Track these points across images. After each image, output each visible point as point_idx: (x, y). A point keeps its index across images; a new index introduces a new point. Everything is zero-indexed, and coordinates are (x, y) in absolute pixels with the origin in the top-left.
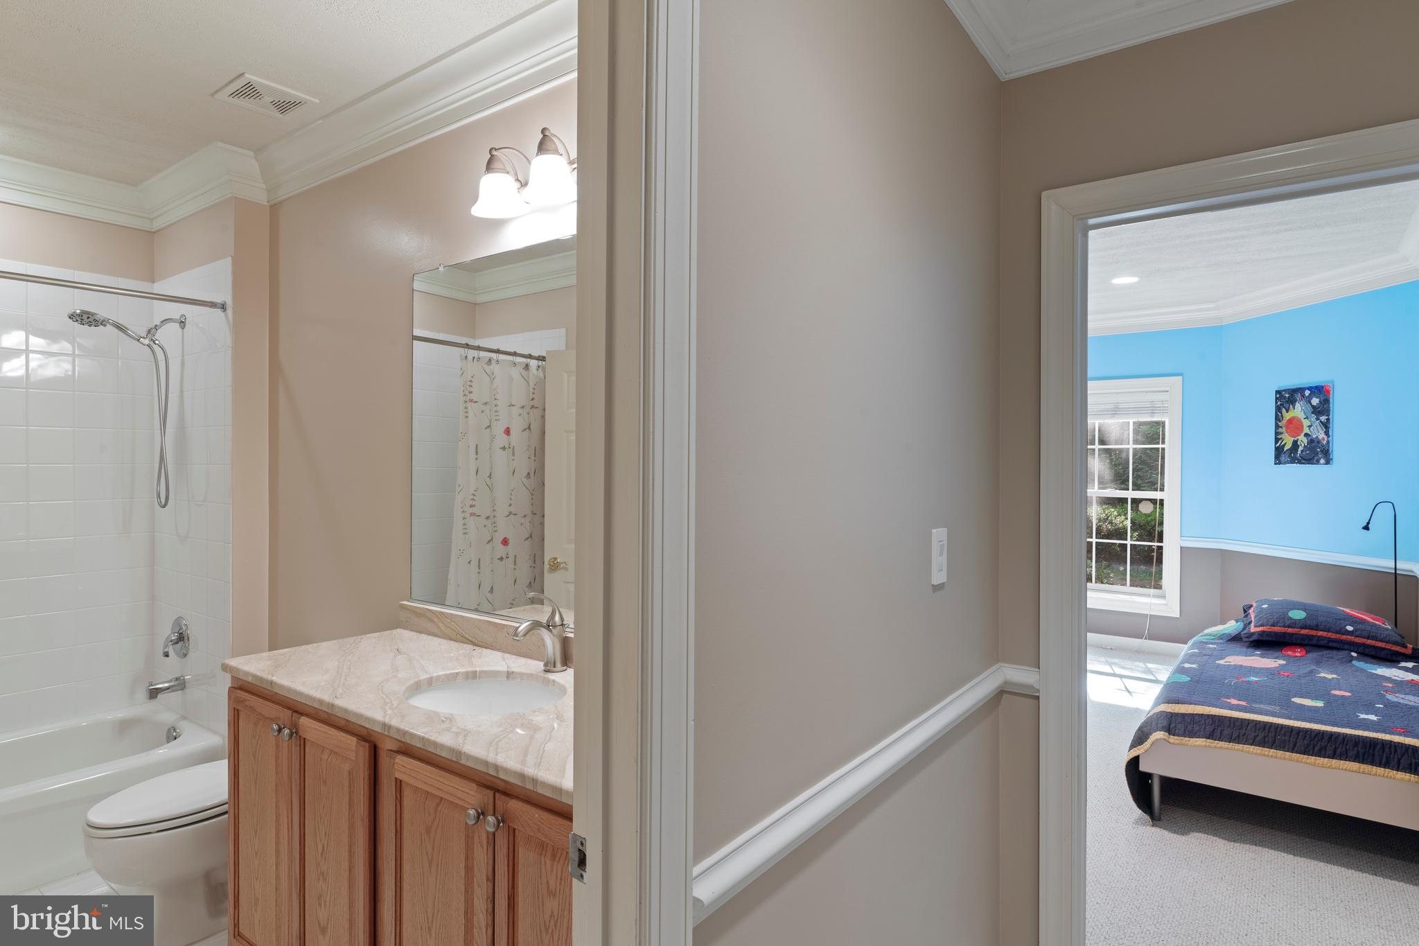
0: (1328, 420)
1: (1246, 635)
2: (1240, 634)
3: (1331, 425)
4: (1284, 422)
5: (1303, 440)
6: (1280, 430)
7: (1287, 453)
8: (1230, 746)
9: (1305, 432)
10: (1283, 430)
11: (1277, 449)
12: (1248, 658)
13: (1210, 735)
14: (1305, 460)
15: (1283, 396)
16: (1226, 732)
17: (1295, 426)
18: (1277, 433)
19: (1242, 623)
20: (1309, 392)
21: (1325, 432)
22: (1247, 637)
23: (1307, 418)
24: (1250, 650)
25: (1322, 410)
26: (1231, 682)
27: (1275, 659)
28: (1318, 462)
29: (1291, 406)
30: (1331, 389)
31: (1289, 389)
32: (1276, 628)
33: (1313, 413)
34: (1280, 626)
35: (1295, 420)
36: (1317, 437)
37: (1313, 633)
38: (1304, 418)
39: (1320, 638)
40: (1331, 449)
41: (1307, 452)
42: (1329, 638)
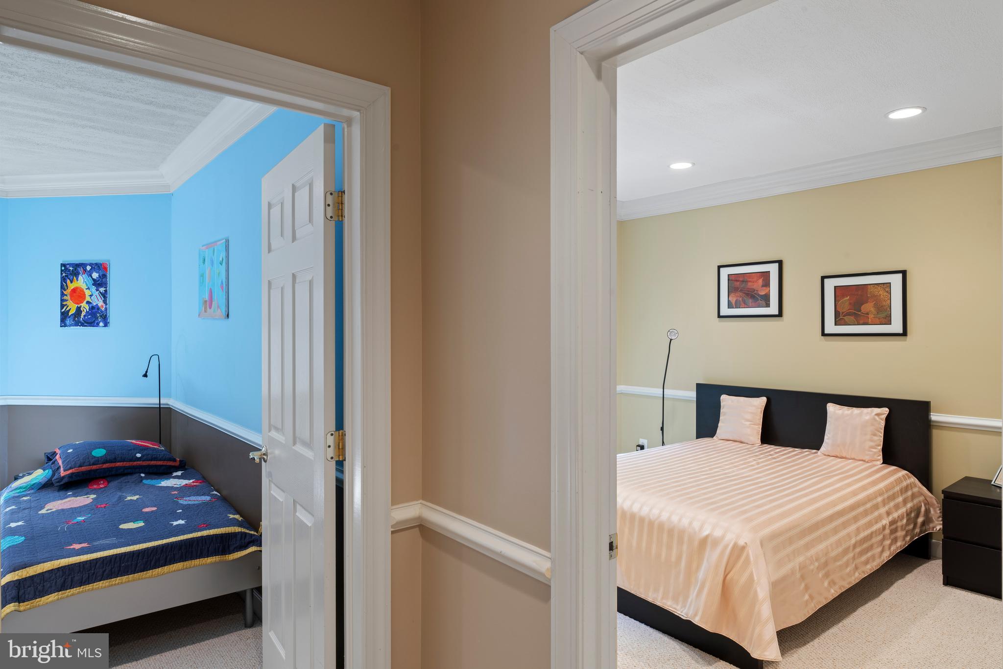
0: (106, 291)
2: (49, 480)
3: (108, 296)
4: (69, 291)
5: (85, 307)
6: (65, 297)
7: (72, 317)
8: (81, 590)
9: (86, 300)
10: (68, 298)
11: (62, 314)
12: (64, 501)
13: (61, 587)
14: (87, 323)
15: (67, 268)
16: (76, 578)
17: (77, 295)
18: (62, 300)
19: (50, 471)
20: (90, 268)
21: (103, 301)
22: (57, 482)
23: (88, 288)
24: (62, 493)
25: (101, 283)
26: (63, 528)
27: (86, 495)
28: (98, 325)
29: (75, 278)
30: (108, 266)
31: (74, 264)
32: (83, 468)
33: (93, 285)
34: (86, 466)
35: (78, 290)
36: (97, 305)
37: (112, 465)
38: (86, 289)
39: (117, 468)
40: (108, 315)
41: (89, 317)
42: (124, 466)
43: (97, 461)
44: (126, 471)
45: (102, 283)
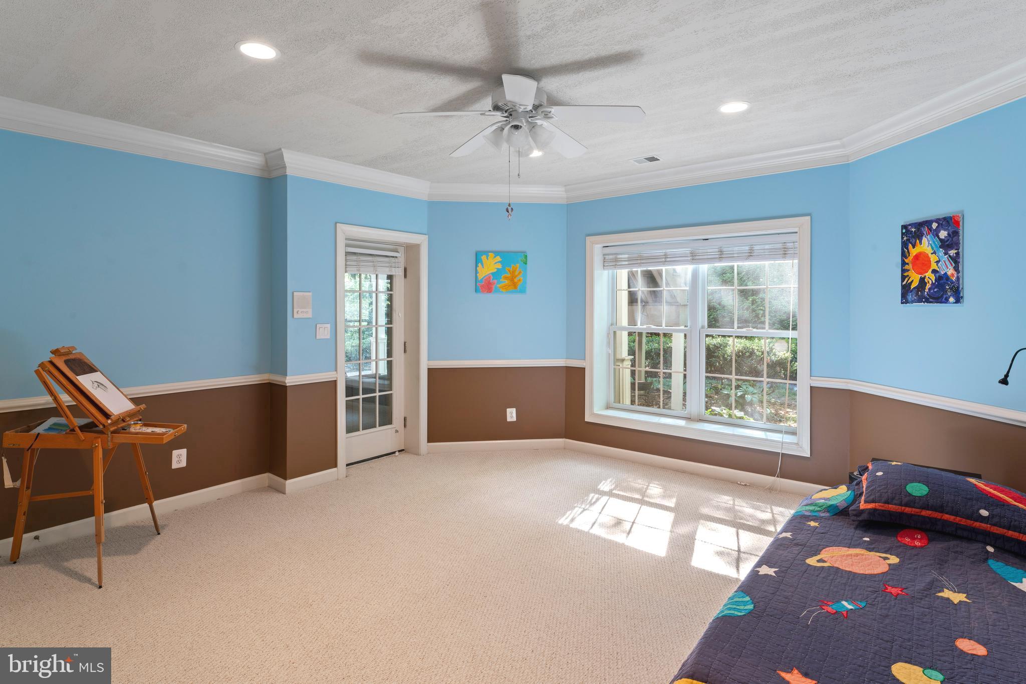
0: (958, 254)
1: (854, 512)
2: (848, 507)
3: (961, 260)
4: (911, 258)
5: (930, 277)
6: (906, 267)
7: (914, 291)
9: (932, 268)
10: (910, 267)
11: (903, 287)
14: (933, 299)
15: (909, 231)
17: (922, 262)
18: (903, 271)
19: (853, 493)
20: (937, 225)
21: (954, 268)
22: (856, 515)
23: (934, 253)
28: (946, 301)
29: (918, 241)
30: (961, 219)
31: (915, 223)
32: (890, 506)
33: (941, 247)
34: (895, 504)
35: (922, 256)
36: (946, 273)
37: (938, 515)
38: (932, 254)
39: (946, 523)
40: (961, 287)
41: (936, 290)
42: (957, 524)
43: (912, 501)
44: (960, 532)
45: (952, 244)
